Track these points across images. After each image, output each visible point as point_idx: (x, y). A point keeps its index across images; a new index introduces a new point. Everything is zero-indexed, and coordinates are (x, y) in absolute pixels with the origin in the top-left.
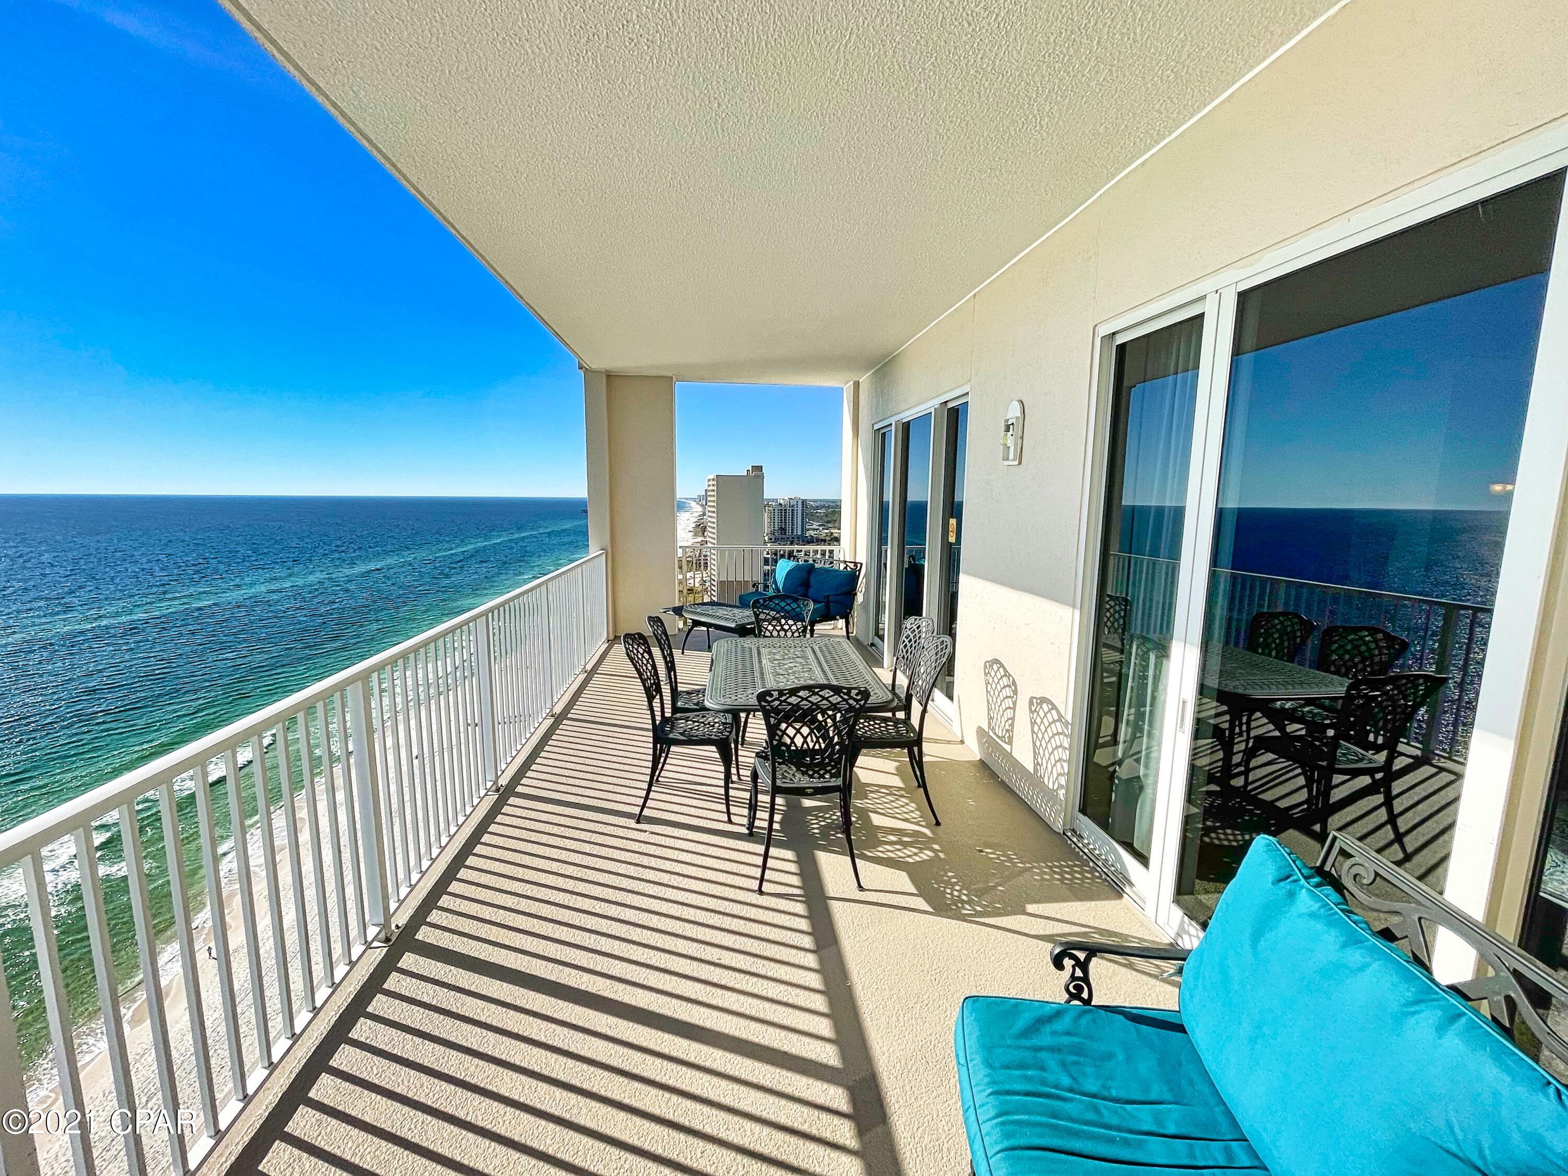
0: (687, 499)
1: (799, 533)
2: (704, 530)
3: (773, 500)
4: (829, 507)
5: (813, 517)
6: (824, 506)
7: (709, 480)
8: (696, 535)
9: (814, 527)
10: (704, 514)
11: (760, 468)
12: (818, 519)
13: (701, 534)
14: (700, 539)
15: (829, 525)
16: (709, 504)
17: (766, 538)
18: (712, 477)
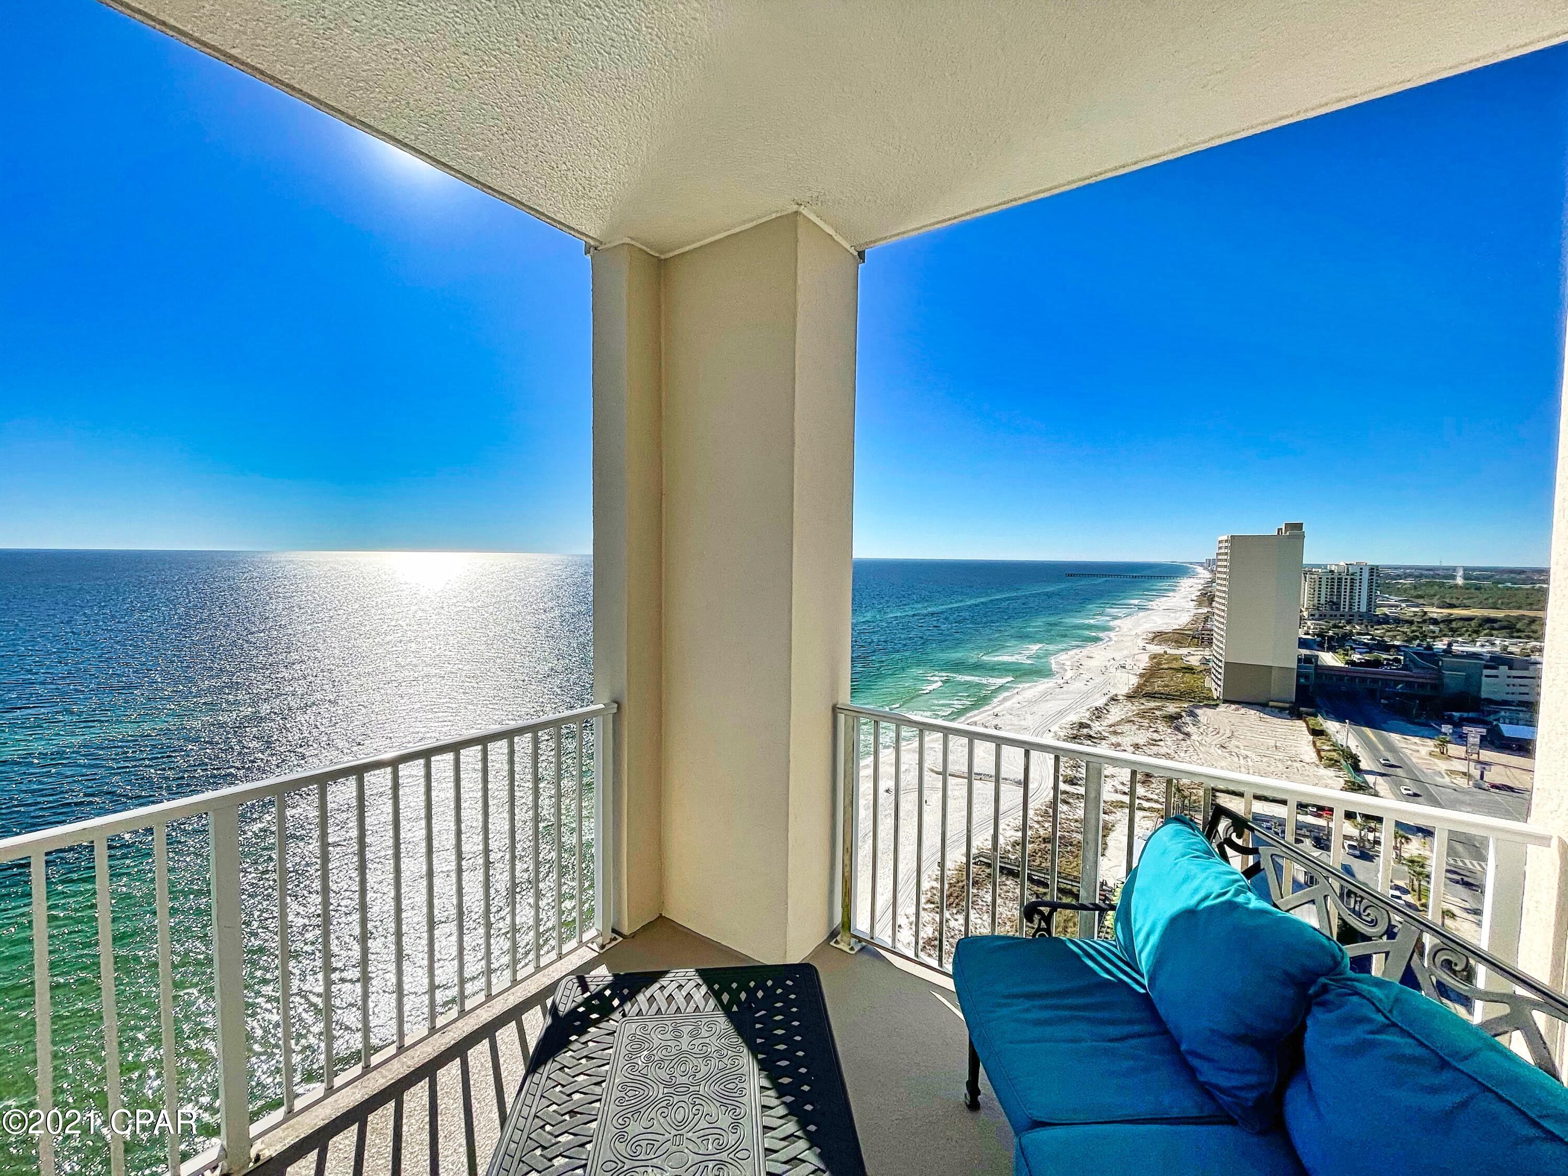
0: (1191, 563)
1: (1363, 609)
2: (1211, 600)
3: (1319, 566)
4: (1420, 576)
5: (1389, 589)
6: (1410, 575)
7: (1220, 542)
8: (1200, 604)
9: (1392, 602)
10: (1213, 581)
11: (1299, 526)
12: (1398, 592)
13: (1207, 603)
14: (1205, 610)
15: (1421, 601)
16: (1219, 569)
17: (1305, 614)
18: (1225, 538)
